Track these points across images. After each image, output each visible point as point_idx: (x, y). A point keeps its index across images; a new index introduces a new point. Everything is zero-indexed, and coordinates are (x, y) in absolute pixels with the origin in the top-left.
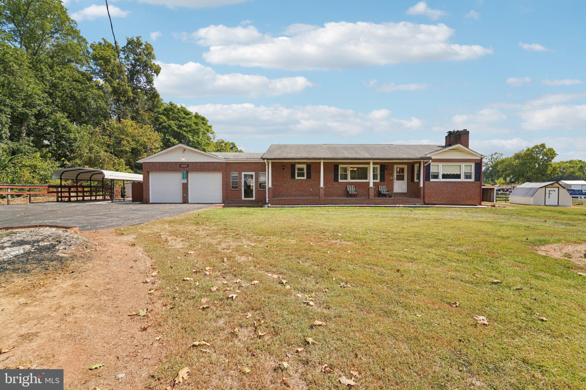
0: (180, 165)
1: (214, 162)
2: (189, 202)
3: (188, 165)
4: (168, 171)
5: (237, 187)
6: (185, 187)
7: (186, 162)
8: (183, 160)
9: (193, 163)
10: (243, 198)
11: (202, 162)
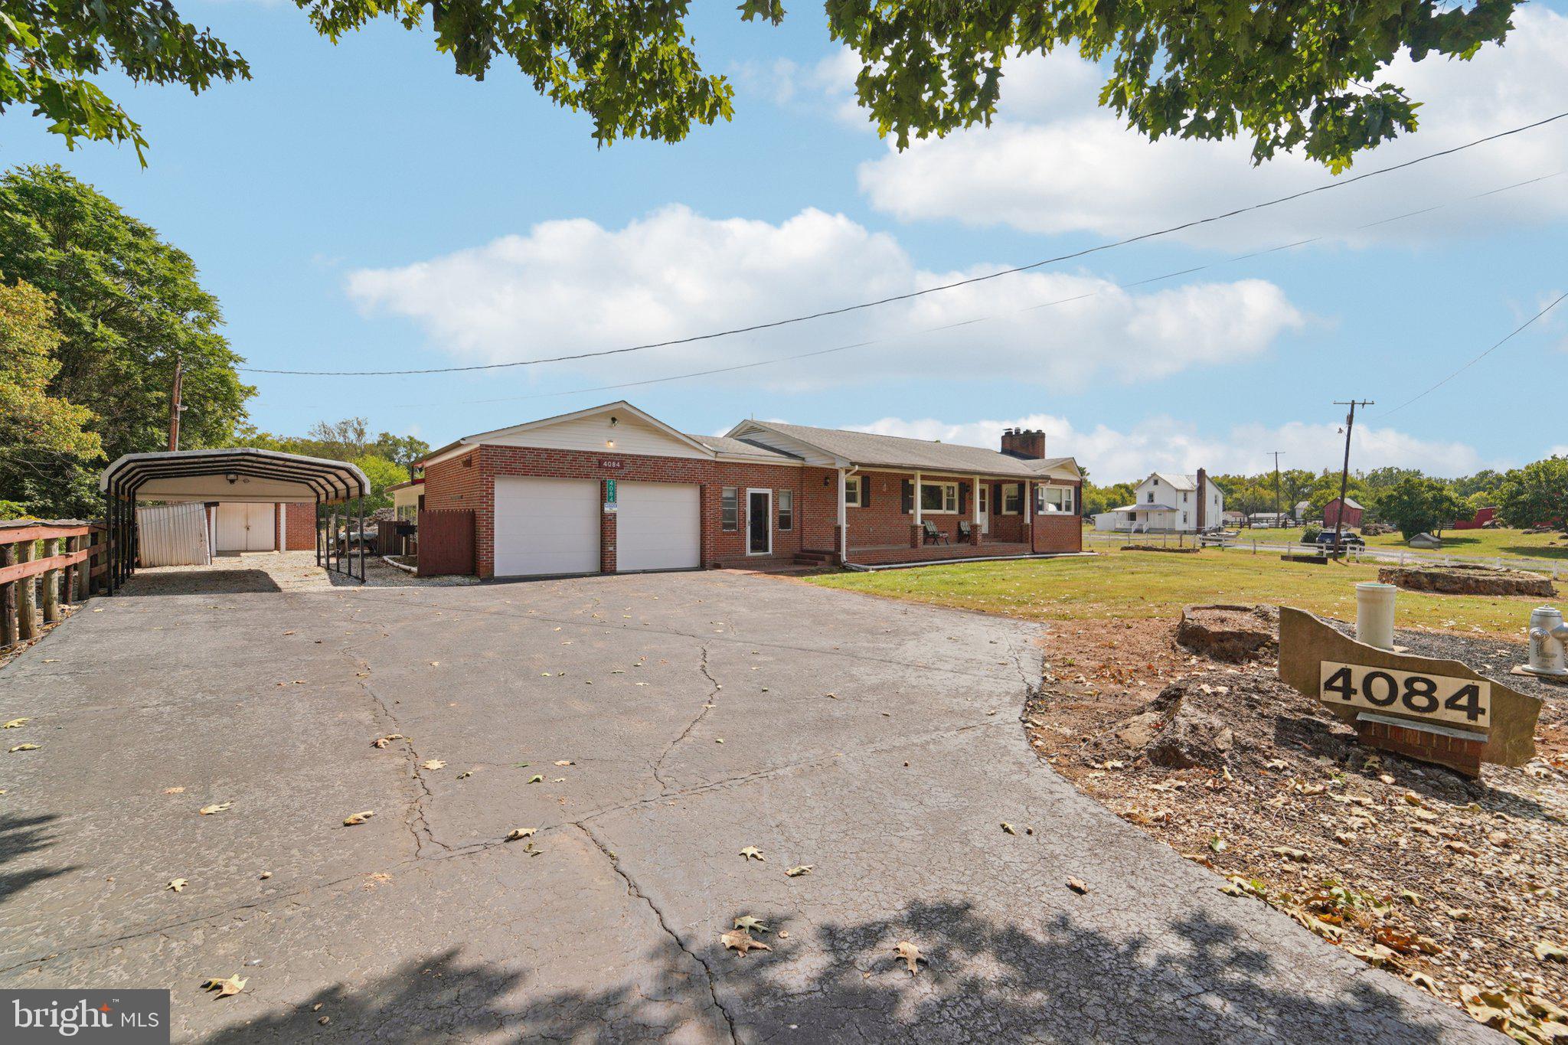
0: (600, 462)
1: (688, 459)
2: (619, 568)
3: (622, 462)
4: (563, 476)
5: (733, 526)
6: (606, 527)
7: (618, 455)
8: (611, 447)
9: (635, 458)
10: (749, 553)
11: (658, 457)
